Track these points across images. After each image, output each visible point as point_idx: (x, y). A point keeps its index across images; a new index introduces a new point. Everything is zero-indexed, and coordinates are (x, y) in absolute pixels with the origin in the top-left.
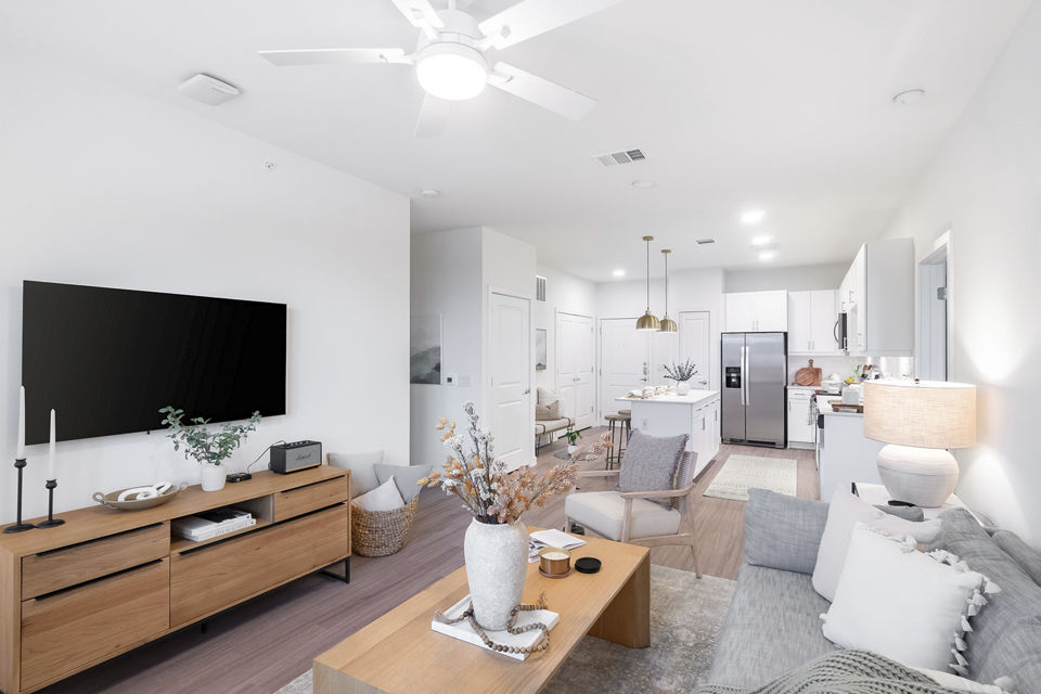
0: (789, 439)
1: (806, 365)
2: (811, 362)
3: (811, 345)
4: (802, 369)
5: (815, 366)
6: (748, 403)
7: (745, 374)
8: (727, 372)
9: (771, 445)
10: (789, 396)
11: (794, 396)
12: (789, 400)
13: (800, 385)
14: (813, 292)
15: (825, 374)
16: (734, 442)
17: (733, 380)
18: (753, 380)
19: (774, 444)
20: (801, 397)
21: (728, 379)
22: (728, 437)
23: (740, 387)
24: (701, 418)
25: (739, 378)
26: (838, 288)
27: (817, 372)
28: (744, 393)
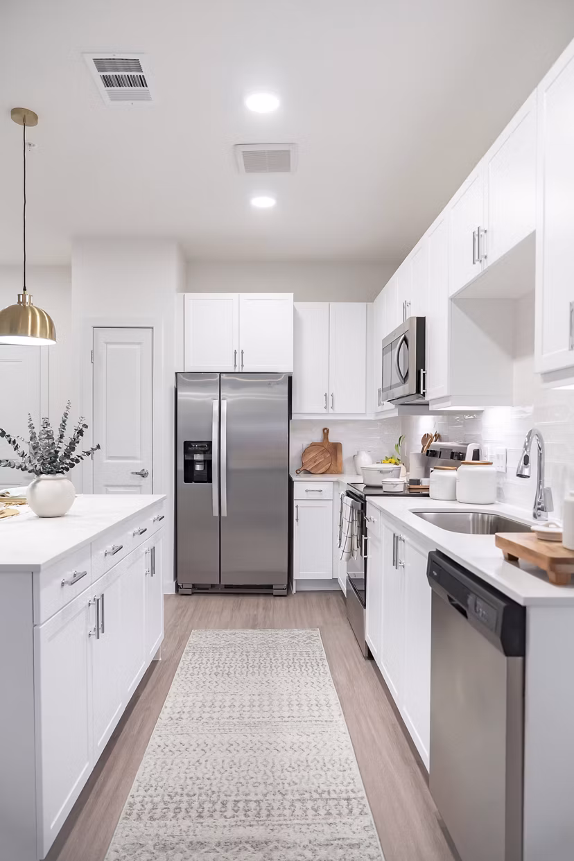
0: (296, 576)
1: (317, 437)
2: (326, 432)
3: (328, 399)
4: (313, 445)
5: (332, 438)
6: (224, 513)
7: (220, 454)
8: (186, 452)
9: (265, 590)
10: (296, 496)
11: (305, 496)
12: (295, 503)
13: (309, 472)
14: (332, 304)
15: (346, 453)
16: (199, 590)
17: (198, 467)
18: (233, 466)
19: (270, 587)
20: (317, 496)
21: (189, 464)
22: (188, 581)
23: (210, 480)
24: (145, 548)
25: (208, 463)
26: (373, 301)
27: (336, 448)
28: (218, 494)
